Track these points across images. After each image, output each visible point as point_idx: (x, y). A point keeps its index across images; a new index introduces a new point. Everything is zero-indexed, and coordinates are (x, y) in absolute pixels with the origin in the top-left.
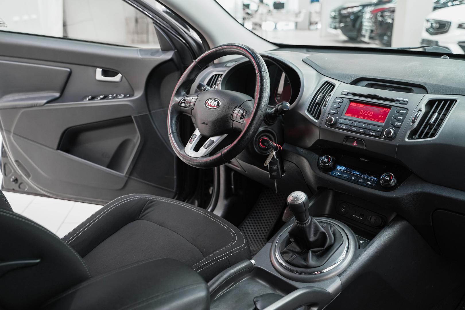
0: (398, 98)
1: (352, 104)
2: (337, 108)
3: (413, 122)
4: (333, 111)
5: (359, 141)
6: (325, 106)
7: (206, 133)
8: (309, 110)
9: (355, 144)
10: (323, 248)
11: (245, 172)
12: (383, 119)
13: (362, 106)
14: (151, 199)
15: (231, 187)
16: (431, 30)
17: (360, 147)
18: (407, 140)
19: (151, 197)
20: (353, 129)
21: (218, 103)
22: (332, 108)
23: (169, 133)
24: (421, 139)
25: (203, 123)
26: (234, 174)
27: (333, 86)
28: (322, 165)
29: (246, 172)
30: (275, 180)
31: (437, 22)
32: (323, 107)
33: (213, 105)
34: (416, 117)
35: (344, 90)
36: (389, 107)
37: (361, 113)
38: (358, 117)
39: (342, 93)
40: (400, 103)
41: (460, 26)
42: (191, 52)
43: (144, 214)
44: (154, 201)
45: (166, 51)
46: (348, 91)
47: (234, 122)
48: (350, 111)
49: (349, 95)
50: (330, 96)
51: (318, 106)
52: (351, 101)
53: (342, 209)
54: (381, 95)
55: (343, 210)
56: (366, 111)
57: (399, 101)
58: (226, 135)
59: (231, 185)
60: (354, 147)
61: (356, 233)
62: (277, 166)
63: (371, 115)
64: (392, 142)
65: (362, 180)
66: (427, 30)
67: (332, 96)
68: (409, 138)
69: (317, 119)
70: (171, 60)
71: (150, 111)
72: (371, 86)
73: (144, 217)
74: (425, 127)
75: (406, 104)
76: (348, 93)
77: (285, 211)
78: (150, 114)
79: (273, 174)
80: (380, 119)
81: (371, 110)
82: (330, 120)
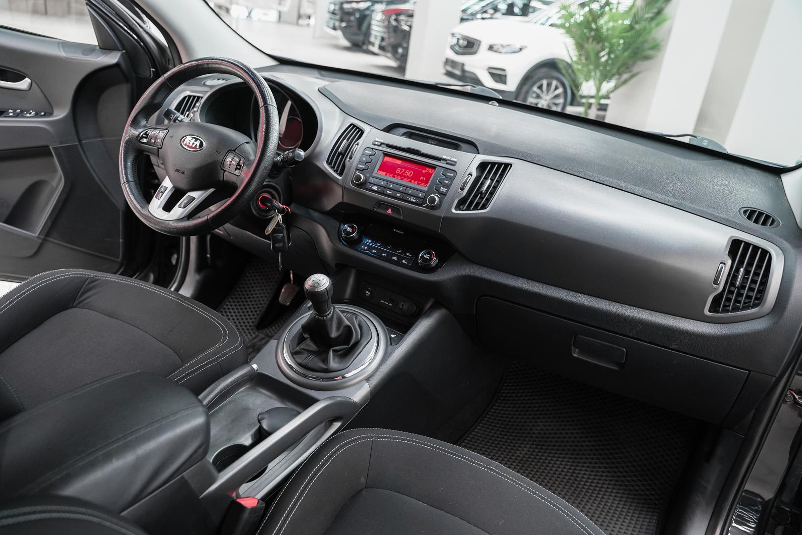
0: (444, 157)
1: (387, 159)
2: (367, 162)
3: (462, 189)
4: (362, 166)
5: (395, 208)
6: (350, 158)
7: (182, 185)
8: (329, 161)
9: (389, 211)
10: (347, 347)
11: (230, 236)
12: (426, 182)
13: (399, 162)
14: (92, 276)
16: (457, 48)
17: (396, 216)
18: (454, 211)
19: (91, 274)
20: (387, 192)
21: (201, 145)
22: (360, 162)
23: (122, 182)
24: (470, 210)
25: (178, 171)
26: (211, 239)
27: (361, 132)
28: (344, 237)
29: (231, 238)
30: (280, 253)
31: (465, 38)
32: (348, 159)
33: (194, 146)
34: (465, 183)
35: (377, 140)
36: (434, 167)
37: (398, 171)
38: (394, 177)
39: (374, 142)
40: (447, 163)
41: (491, 48)
42: (148, 55)
43: (82, 299)
44: (97, 280)
45: (107, 51)
46: (382, 141)
47: (226, 172)
48: (384, 167)
49: (383, 146)
50: (357, 144)
51: (341, 156)
52: (386, 154)
53: (367, 292)
54: (423, 151)
55: (367, 294)
56: (404, 170)
57: (445, 160)
58: (212, 190)
59: (206, 254)
60: (388, 216)
61: (386, 326)
62: (283, 235)
63: (410, 175)
64: (436, 213)
65: (395, 258)
66: (452, 47)
67: (360, 145)
68: (456, 209)
69: (340, 174)
70: (117, 65)
71: (80, 141)
72: (410, 136)
73: (81, 304)
74: (475, 196)
75: (454, 165)
76: (382, 144)
77: (283, 290)
78: (81, 145)
79: (276, 245)
80: (422, 181)
81: (410, 169)
82: (358, 178)
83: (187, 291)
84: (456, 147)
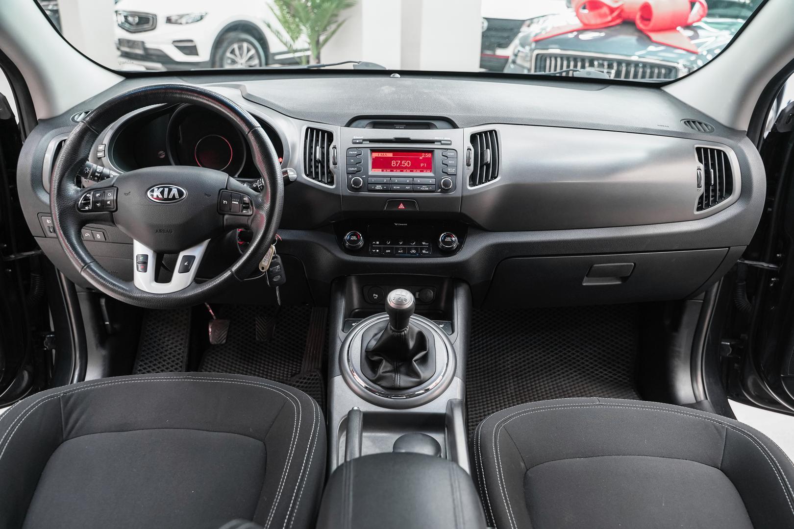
0: (437, 138)
1: (375, 155)
2: (356, 164)
3: (468, 165)
4: (353, 169)
5: (406, 202)
6: (335, 164)
9: (402, 206)
12: (429, 167)
13: (390, 155)
15: (104, 323)
17: (410, 209)
18: (469, 188)
20: (395, 187)
21: (181, 193)
22: (348, 165)
24: (483, 183)
25: (160, 231)
27: (328, 133)
28: (349, 246)
30: (277, 287)
32: (331, 165)
34: (468, 159)
35: (355, 138)
36: (431, 151)
37: (394, 164)
38: (392, 171)
39: (354, 141)
40: (442, 144)
46: (362, 138)
47: (226, 217)
48: (377, 163)
49: (364, 142)
50: (335, 147)
51: (320, 165)
52: (373, 150)
54: (412, 137)
55: (375, 296)
56: (399, 161)
57: (440, 141)
58: (207, 242)
59: (104, 321)
60: (401, 211)
62: (280, 266)
63: (408, 164)
64: (452, 194)
65: (414, 251)
67: (338, 147)
68: (471, 185)
69: (331, 183)
72: (375, 125)
74: (482, 168)
75: (450, 144)
76: (364, 140)
79: (275, 280)
80: (423, 167)
81: (406, 159)
82: (356, 182)
83: (93, 374)
84: (428, 126)
